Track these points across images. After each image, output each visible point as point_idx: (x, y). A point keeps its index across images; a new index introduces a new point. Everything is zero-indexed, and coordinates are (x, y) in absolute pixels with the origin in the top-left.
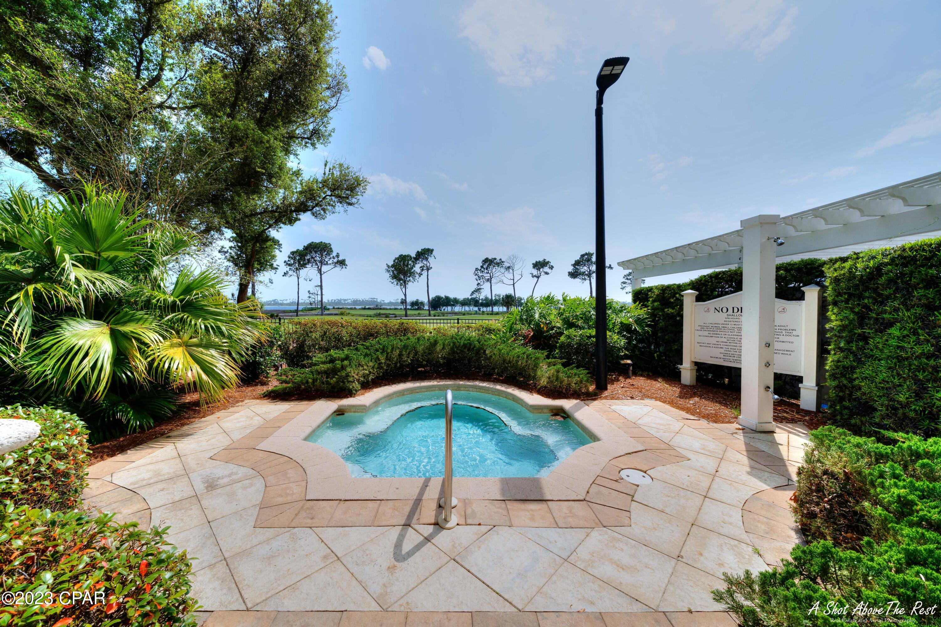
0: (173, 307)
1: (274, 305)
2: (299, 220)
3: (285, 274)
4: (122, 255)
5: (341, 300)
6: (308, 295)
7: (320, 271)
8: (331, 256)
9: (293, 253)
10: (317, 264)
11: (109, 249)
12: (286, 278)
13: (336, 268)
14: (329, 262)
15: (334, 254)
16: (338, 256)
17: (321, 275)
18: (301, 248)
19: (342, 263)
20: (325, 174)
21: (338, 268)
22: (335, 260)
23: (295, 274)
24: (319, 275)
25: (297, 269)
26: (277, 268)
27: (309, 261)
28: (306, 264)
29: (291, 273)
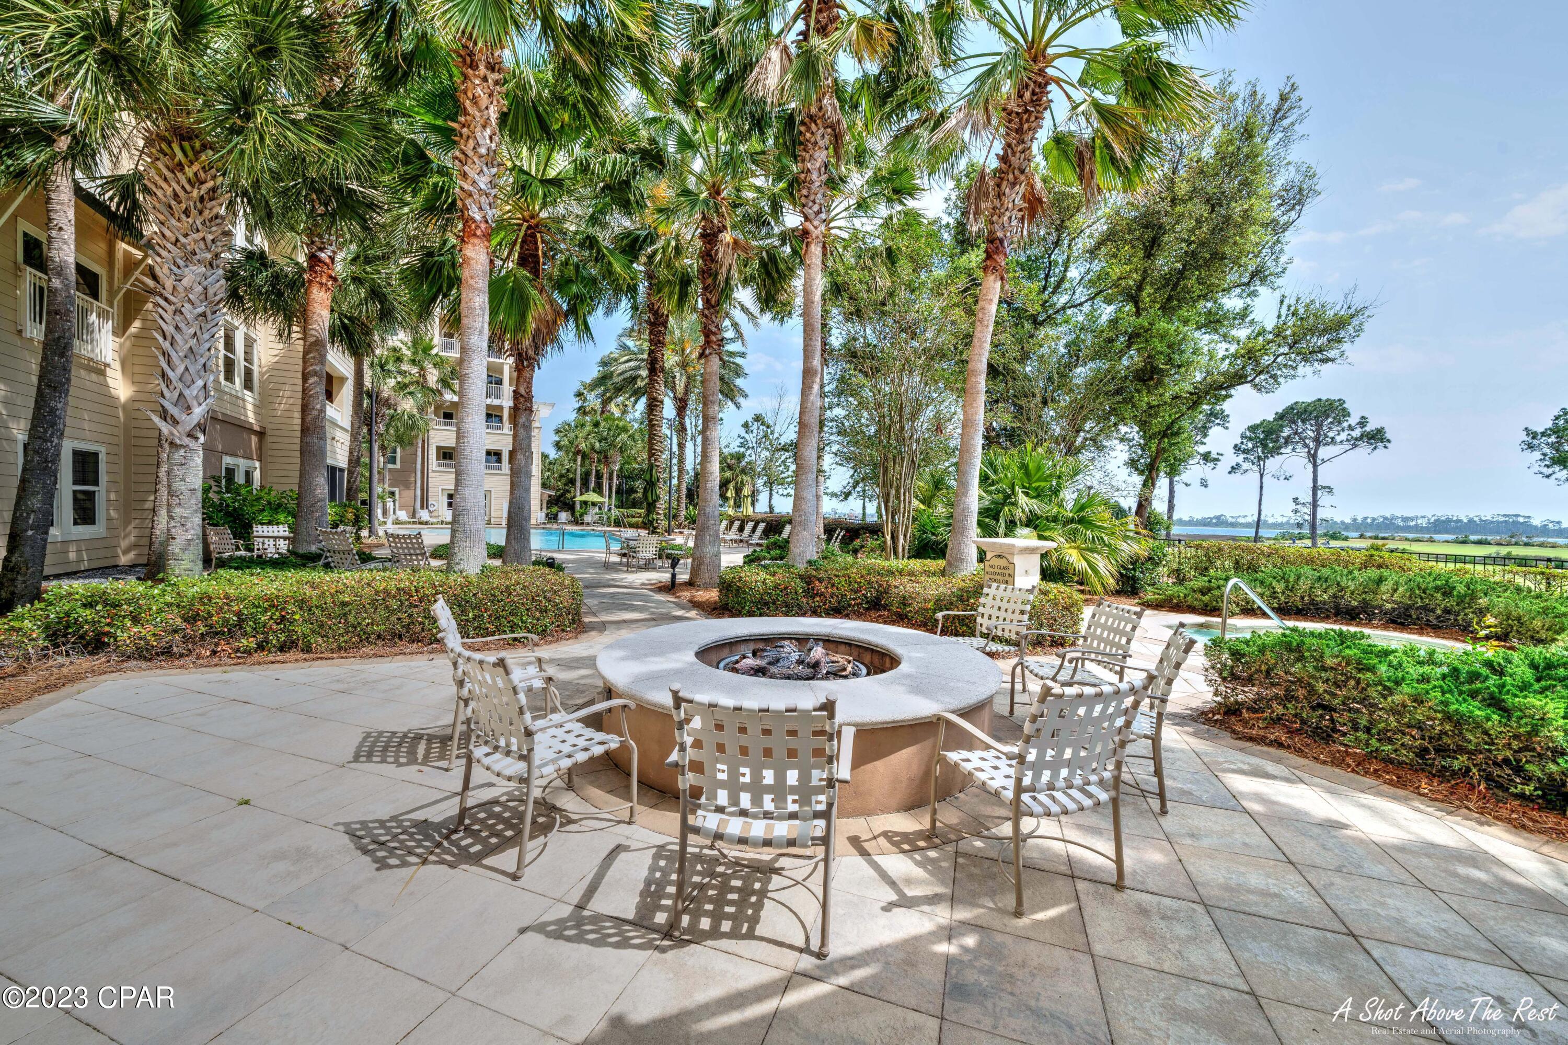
0: (1072, 521)
1: (1217, 525)
2: (1231, 396)
3: (1234, 469)
4: (1043, 484)
5: (1393, 518)
6: (1294, 507)
7: (1313, 458)
8: (1345, 425)
9: (1253, 429)
10: (1306, 446)
11: (1038, 480)
12: (1237, 476)
13: (1358, 450)
14: (1338, 439)
15: (1353, 420)
16: (1363, 422)
17: (1315, 466)
18: (1271, 417)
19: (1376, 437)
20: (1279, 317)
21: (1364, 450)
22: (1357, 433)
23: (1255, 468)
24: (1310, 467)
25: (1259, 458)
26: (1217, 460)
27: (1288, 441)
28: (1280, 448)
29: (1245, 466)
